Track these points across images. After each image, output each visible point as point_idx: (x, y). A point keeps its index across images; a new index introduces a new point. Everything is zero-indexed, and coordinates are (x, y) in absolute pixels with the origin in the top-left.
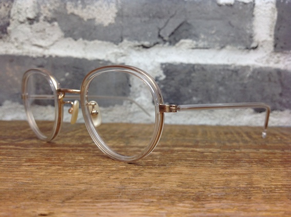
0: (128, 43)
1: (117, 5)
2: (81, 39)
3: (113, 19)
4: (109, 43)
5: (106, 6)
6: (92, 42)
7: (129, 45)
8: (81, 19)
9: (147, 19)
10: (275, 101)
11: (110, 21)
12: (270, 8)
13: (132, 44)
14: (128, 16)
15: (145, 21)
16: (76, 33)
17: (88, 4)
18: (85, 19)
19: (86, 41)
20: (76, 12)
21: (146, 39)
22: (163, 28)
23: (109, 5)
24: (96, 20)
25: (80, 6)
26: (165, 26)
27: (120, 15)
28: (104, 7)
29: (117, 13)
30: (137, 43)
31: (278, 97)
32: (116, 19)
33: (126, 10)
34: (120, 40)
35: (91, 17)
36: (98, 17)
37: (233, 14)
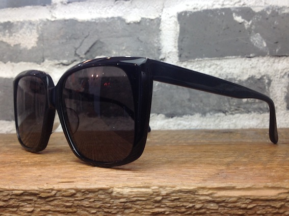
0: (49, 62)
1: (38, 31)
2: (9, 62)
3: (35, 43)
4: (32, 63)
5: (29, 32)
6: (18, 64)
7: (50, 64)
8: (8, 45)
9: (64, 41)
10: (184, 106)
11: (32, 45)
12: (173, 22)
13: (52, 63)
14: (47, 40)
15: (62, 43)
16: (5, 57)
17: (14, 32)
18: (12, 45)
19: (13, 63)
20: (4, 40)
21: (64, 58)
22: (79, 47)
23: (31, 32)
24: (21, 45)
25: (8, 34)
26: (81, 45)
27: (41, 39)
28: (27, 33)
29: (38, 38)
30: (57, 62)
31: (187, 103)
32: (37, 43)
33: (45, 34)
34: (42, 60)
35: (17, 43)
36: (22, 43)
37: (141, 30)
